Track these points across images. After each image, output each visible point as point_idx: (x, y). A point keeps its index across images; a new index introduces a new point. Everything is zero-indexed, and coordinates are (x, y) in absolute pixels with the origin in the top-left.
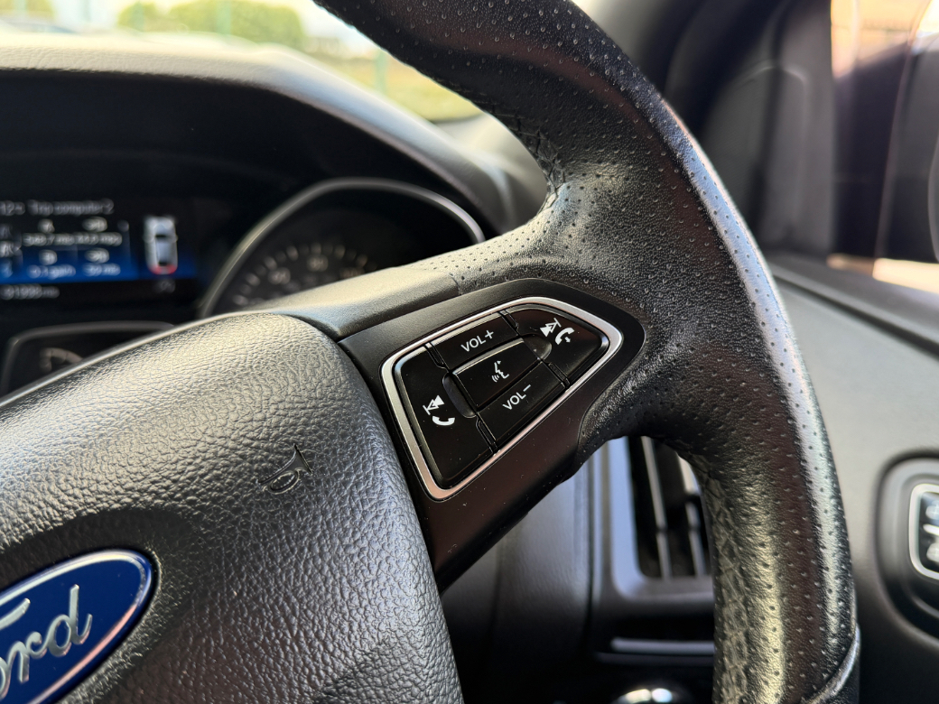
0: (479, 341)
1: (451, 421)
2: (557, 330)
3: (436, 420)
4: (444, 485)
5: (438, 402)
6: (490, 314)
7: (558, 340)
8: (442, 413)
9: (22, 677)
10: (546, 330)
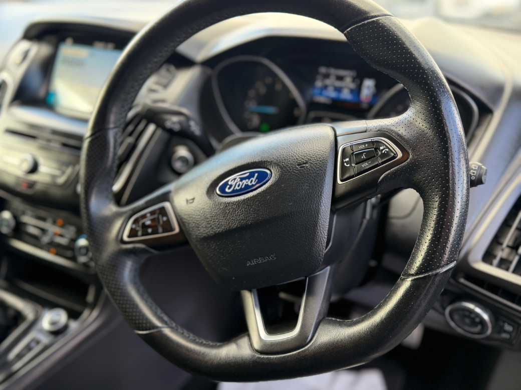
0: (363, 146)
1: (349, 165)
2: (384, 149)
3: (345, 164)
4: (342, 181)
5: (347, 159)
6: (369, 140)
7: (383, 152)
8: (347, 163)
9: (243, 187)
10: (381, 148)
